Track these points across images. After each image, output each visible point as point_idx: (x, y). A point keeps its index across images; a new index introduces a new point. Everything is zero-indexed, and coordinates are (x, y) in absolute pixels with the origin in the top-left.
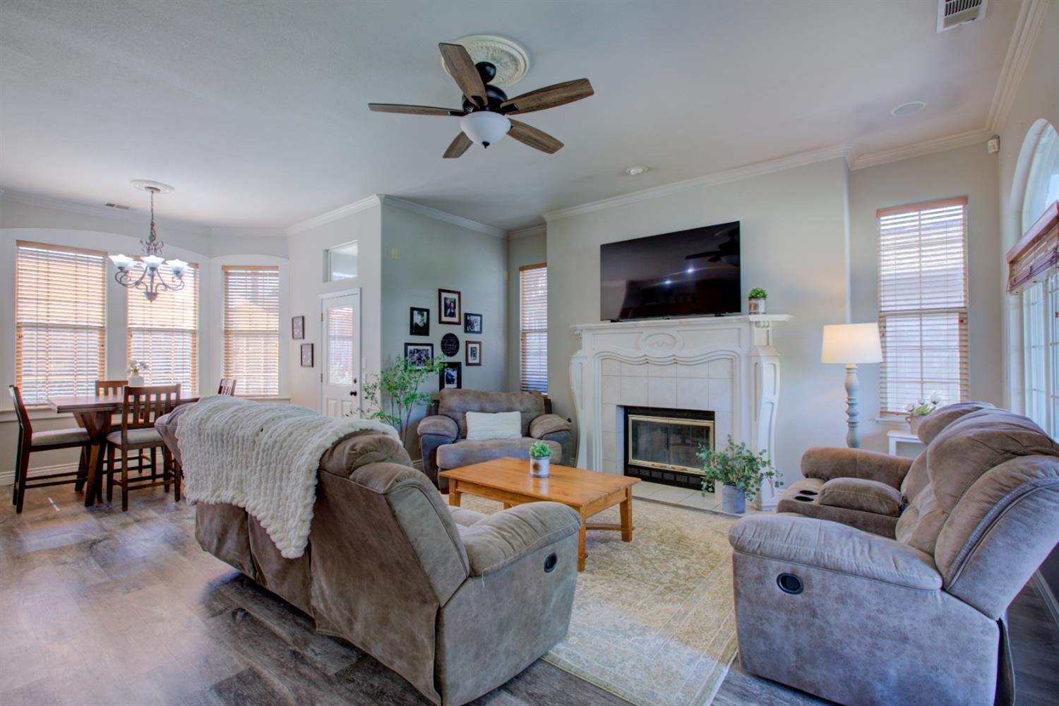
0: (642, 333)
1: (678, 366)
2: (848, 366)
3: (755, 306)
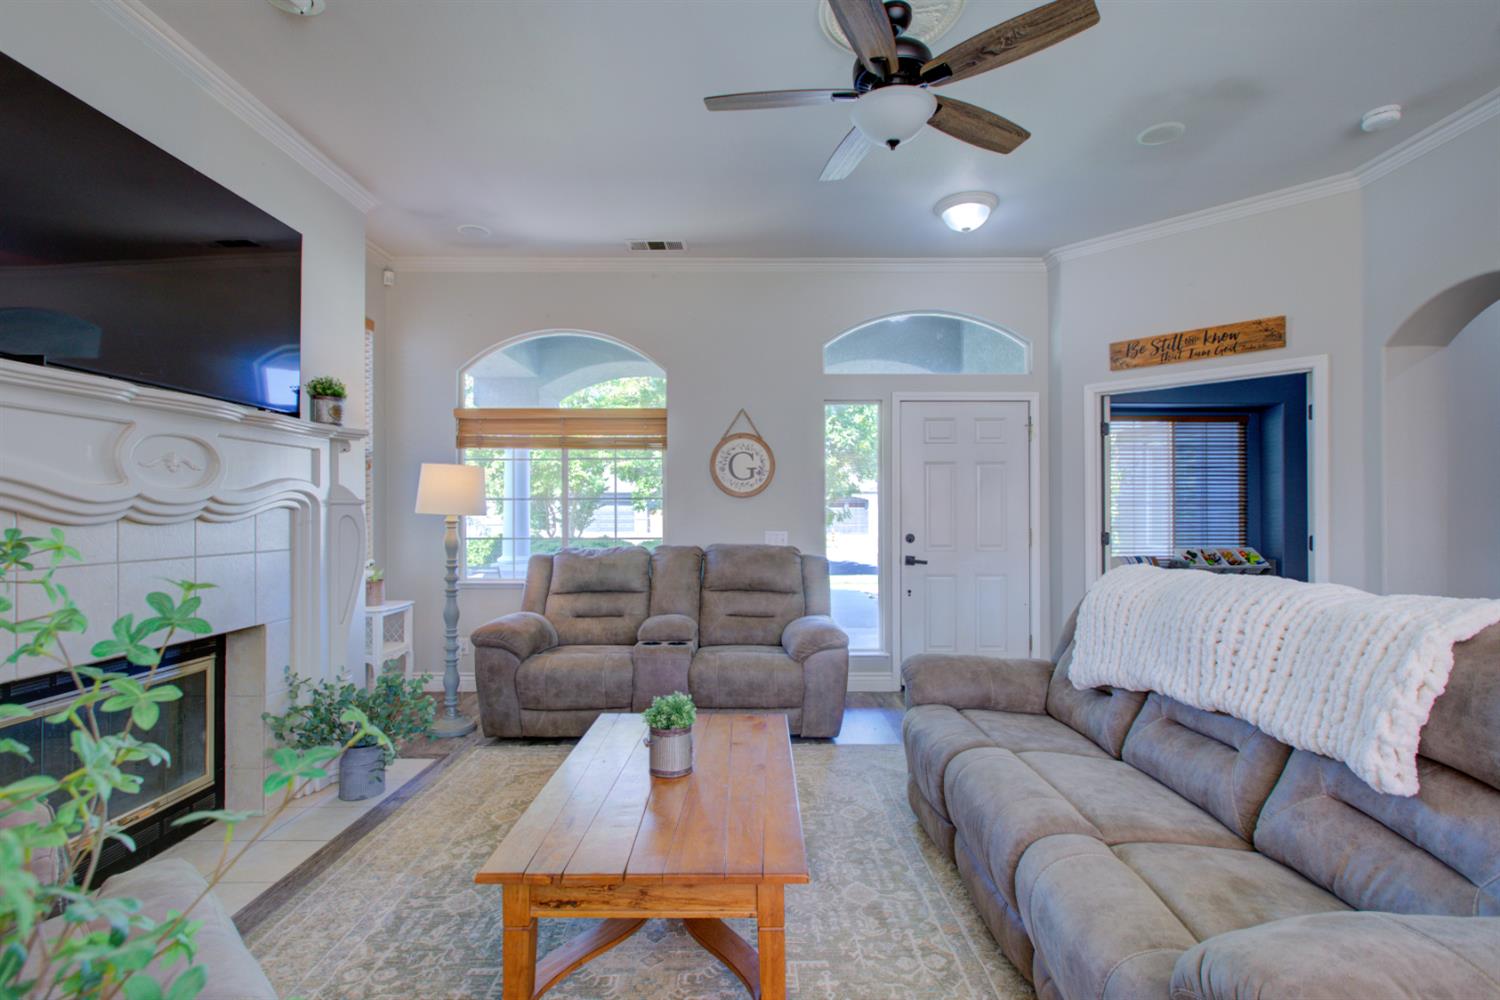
1: (200, 524)
2: (448, 519)
3: (337, 412)
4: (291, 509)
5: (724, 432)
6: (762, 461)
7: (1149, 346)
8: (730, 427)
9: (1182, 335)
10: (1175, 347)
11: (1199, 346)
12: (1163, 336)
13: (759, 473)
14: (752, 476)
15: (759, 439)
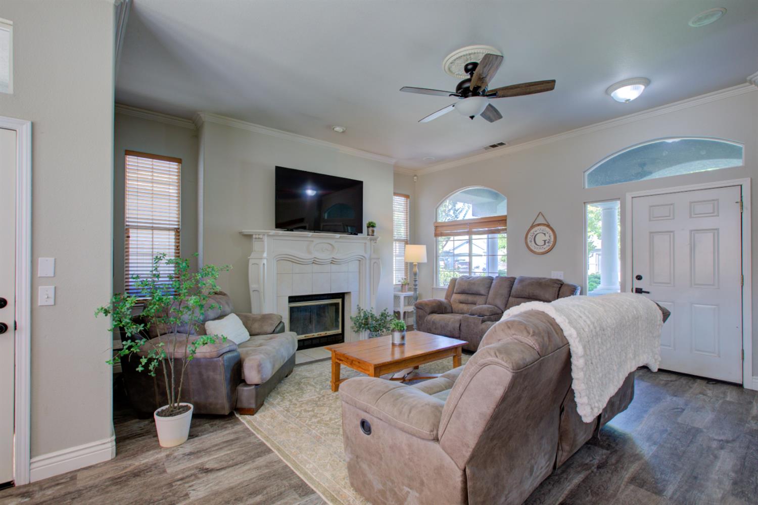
0: (312, 241)
1: (332, 265)
2: (414, 264)
3: (373, 231)
4: (359, 260)
5: (531, 224)
6: (550, 237)
8: (535, 221)
13: (548, 242)
14: (545, 244)
15: (548, 226)
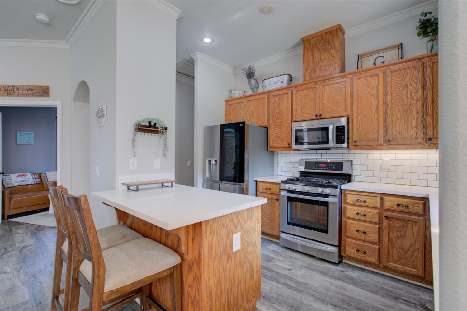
7: (2, 88)
9: (14, 86)
10: (12, 90)
11: (21, 92)
12: (8, 85)
